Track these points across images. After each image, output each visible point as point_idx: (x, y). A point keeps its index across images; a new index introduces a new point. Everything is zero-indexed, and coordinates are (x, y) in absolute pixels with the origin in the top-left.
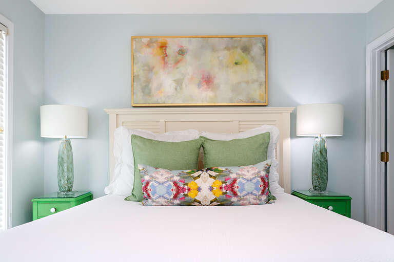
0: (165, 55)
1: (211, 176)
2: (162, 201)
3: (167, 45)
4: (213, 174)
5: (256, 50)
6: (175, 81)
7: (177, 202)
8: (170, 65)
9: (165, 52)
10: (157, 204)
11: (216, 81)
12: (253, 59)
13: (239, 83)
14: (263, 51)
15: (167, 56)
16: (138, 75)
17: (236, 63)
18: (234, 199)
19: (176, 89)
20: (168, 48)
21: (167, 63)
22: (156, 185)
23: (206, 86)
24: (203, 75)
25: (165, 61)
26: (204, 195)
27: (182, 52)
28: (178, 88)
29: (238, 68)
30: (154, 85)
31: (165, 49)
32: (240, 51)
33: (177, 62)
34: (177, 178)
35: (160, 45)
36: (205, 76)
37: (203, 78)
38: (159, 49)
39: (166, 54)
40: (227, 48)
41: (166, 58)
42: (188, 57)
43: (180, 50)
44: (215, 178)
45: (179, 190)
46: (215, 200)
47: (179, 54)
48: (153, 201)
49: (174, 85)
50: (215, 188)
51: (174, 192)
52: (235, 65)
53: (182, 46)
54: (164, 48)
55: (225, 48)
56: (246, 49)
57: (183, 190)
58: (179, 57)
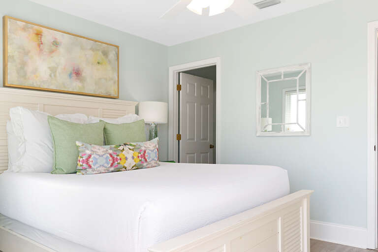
0: (40, 43)
1: (130, 149)
2: (102, 169)
3: (43, 34)
4: (131, 147)
5: (112, 55)
6: (49, 68)
7: (112, 169)
8: (45, 53)
9: (41, 39)
10: (97, 172)
11: (84, 74)
12: (110, 62)
13: (100, 79)
14: (116, 58)
15: (42, 44)
16: (13, 56)
17: (98, 63)
18: (145, 164)
19: (50, 76)
20: (43, 37)
21: (42, 50)
22: (97, 157)
23: (76, 77)
24: (74, 68)
25: (41, 47)
26: (129, 162)
27: (56, 44)
28: (52, 75)
29: (99, 66)
30: (29, 69)
31: (41, 37)
32: (101, 53)
33: (52, 52)
34: (111, 152)
35: (36, 32)
36: (76, 68)
37: (74, 70)
38: (34, 35)
39: (41, 41)
40: (92, 49)
41: (41, 45)
42: (61, 50)
43: (54, 41)
44: (133, 150)
45: (114, 160)
46: (135, 165)
47: (54, 45)
48: (94, 170)
49: (49, 72)
50: (136, 157)
51: (111, 162)
52: (97, 64)
53: (56, 39)
54: (39, 36)
55: (91, 49)
56: (105, 54)
57: (117, 160)
58: (54, 48)
